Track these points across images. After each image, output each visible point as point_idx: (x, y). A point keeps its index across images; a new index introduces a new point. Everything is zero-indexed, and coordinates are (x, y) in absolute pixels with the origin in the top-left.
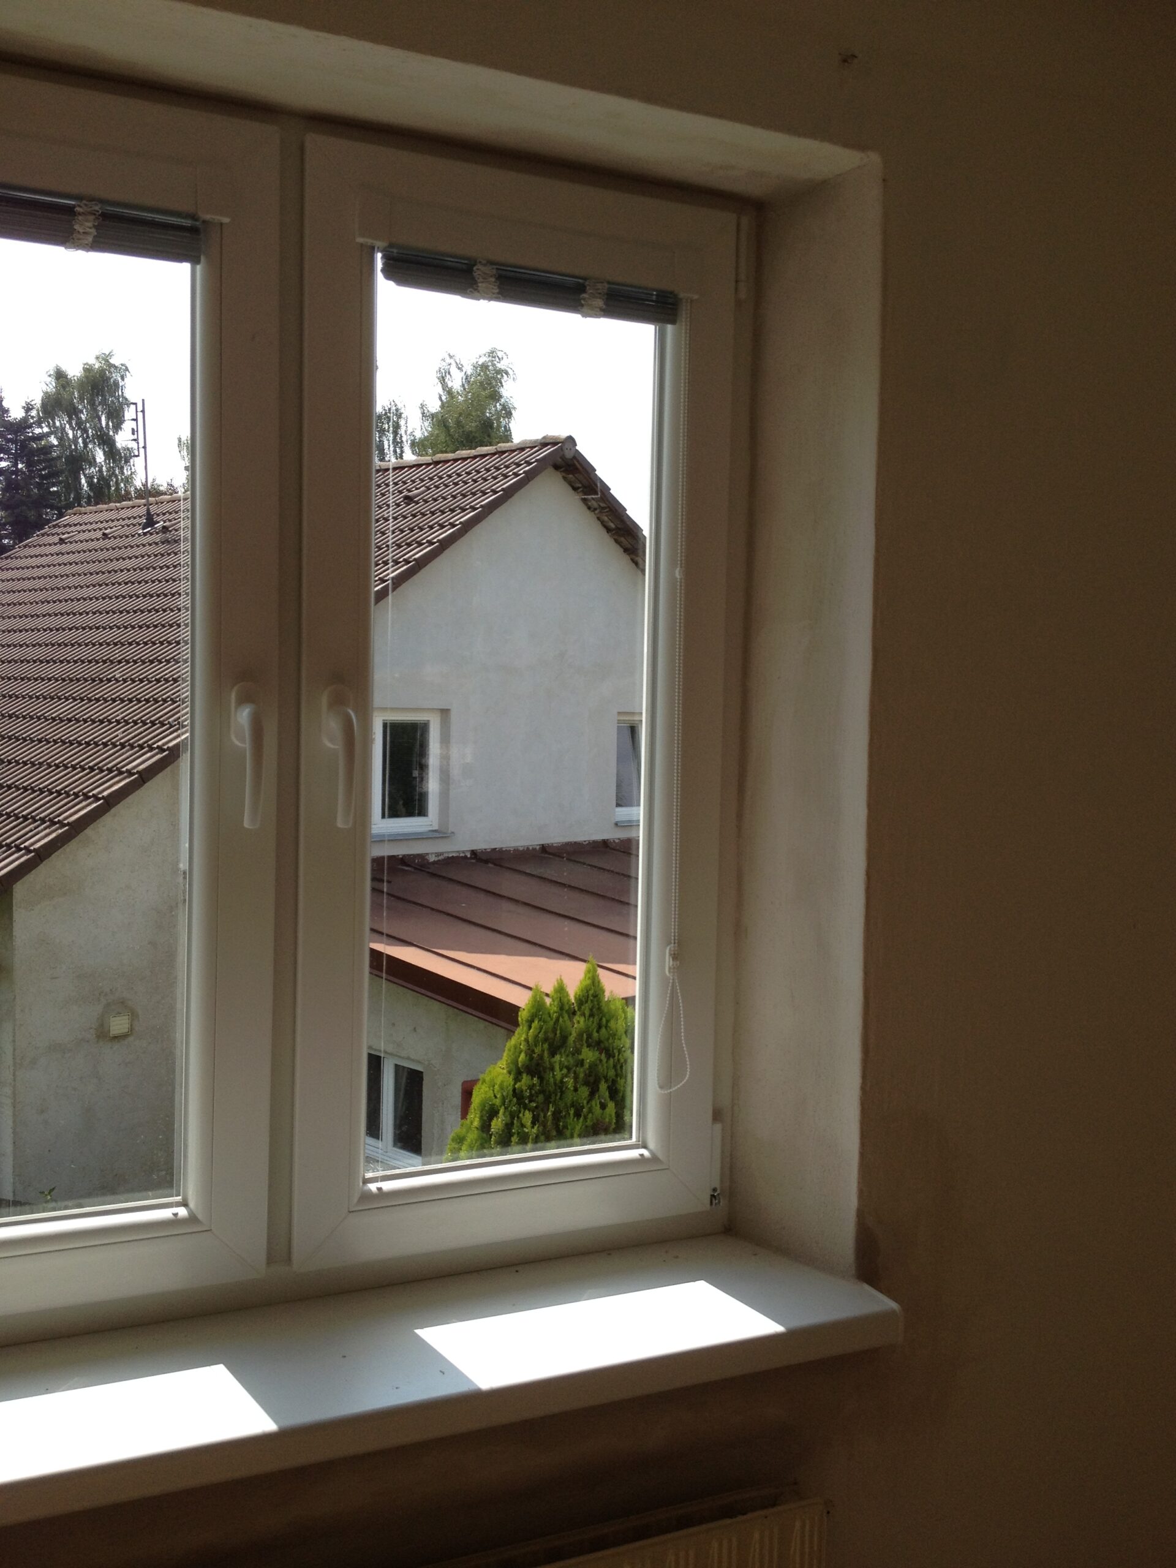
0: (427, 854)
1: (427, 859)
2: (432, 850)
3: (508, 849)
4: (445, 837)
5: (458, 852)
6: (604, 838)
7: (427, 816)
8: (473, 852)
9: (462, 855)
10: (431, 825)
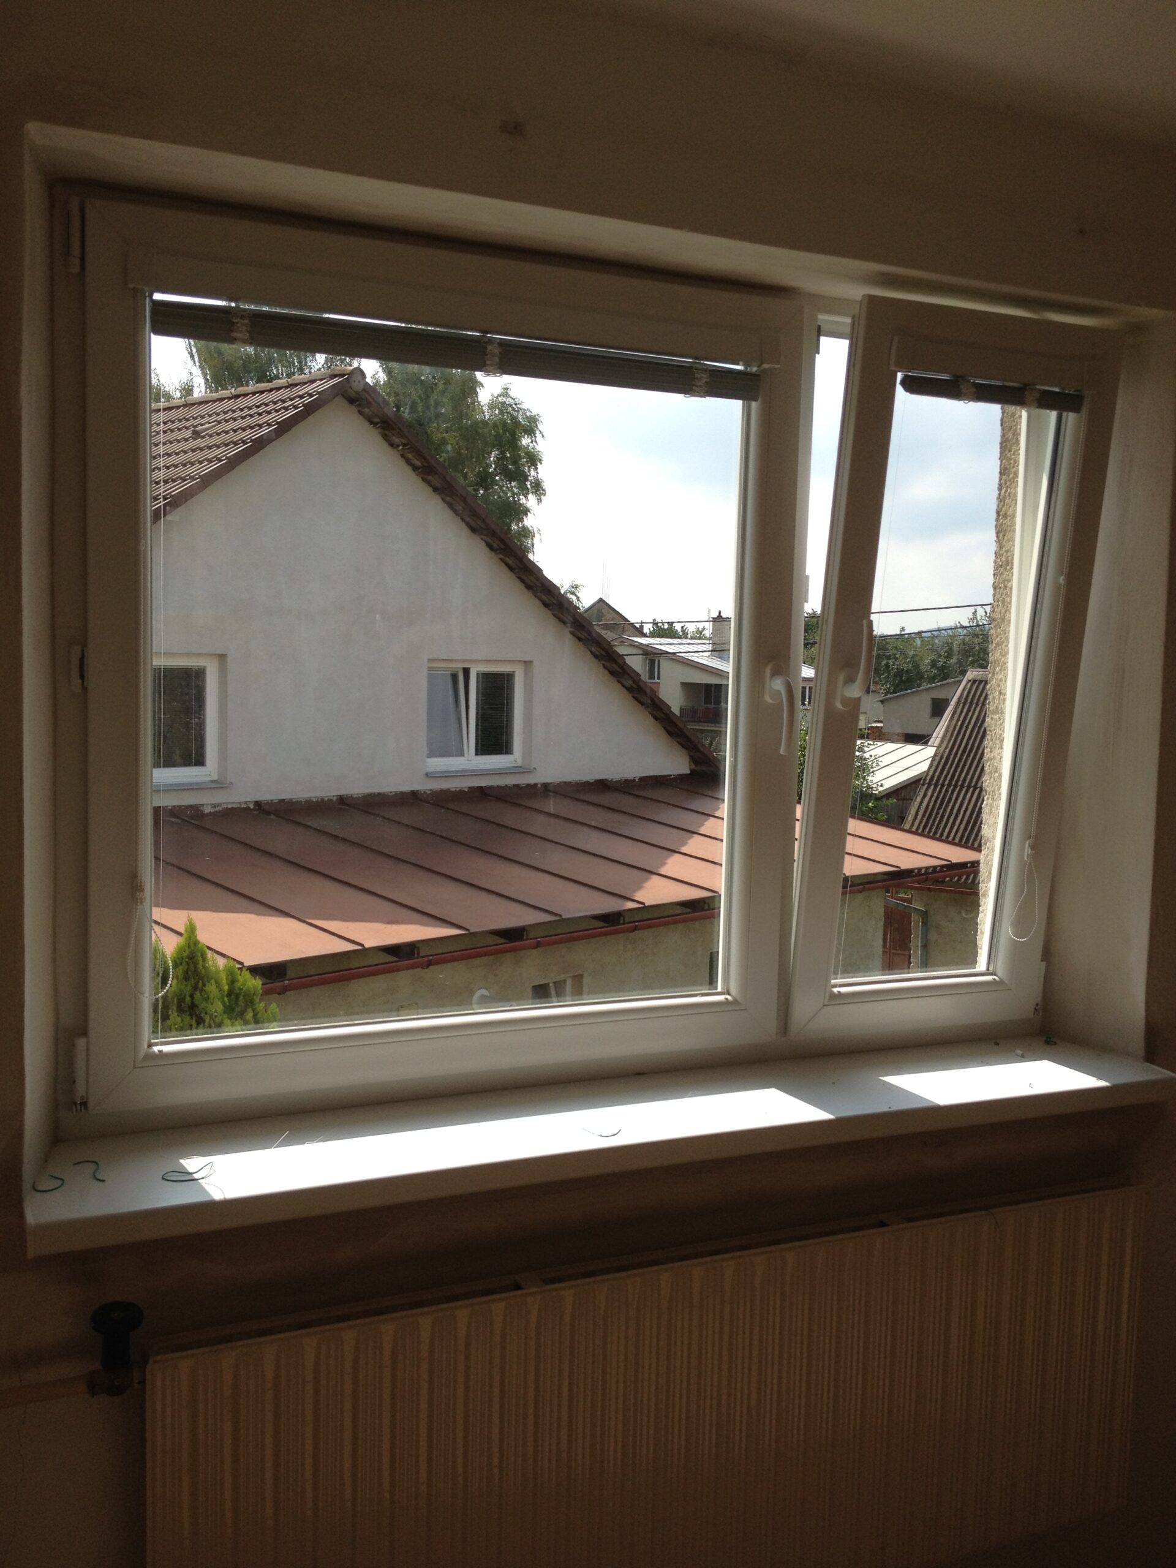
0: (203, 805)
1: (201, 811)
2: (208, 801)
3: (299, 800)
4: (222, 787)
5: (239, 803)
6: (413, 789)
7: (205, 766)
8: (257, 804)
9: (244, 806)
10: (210, 775)
